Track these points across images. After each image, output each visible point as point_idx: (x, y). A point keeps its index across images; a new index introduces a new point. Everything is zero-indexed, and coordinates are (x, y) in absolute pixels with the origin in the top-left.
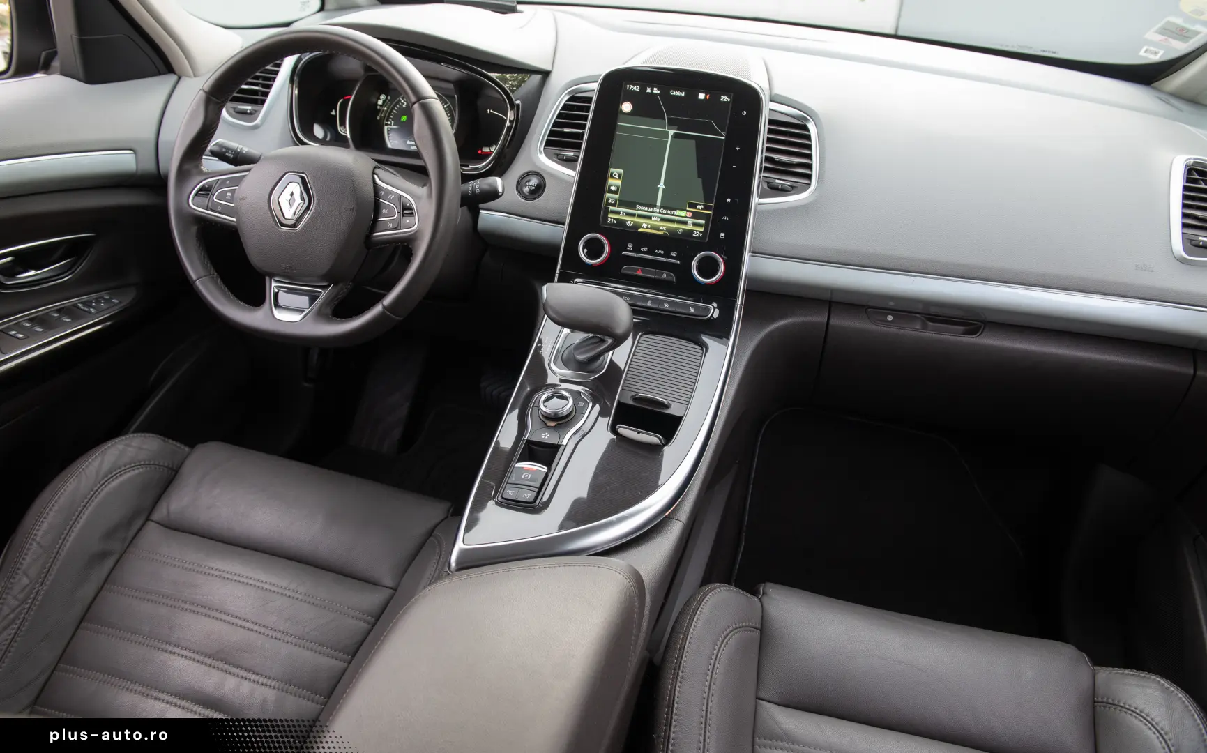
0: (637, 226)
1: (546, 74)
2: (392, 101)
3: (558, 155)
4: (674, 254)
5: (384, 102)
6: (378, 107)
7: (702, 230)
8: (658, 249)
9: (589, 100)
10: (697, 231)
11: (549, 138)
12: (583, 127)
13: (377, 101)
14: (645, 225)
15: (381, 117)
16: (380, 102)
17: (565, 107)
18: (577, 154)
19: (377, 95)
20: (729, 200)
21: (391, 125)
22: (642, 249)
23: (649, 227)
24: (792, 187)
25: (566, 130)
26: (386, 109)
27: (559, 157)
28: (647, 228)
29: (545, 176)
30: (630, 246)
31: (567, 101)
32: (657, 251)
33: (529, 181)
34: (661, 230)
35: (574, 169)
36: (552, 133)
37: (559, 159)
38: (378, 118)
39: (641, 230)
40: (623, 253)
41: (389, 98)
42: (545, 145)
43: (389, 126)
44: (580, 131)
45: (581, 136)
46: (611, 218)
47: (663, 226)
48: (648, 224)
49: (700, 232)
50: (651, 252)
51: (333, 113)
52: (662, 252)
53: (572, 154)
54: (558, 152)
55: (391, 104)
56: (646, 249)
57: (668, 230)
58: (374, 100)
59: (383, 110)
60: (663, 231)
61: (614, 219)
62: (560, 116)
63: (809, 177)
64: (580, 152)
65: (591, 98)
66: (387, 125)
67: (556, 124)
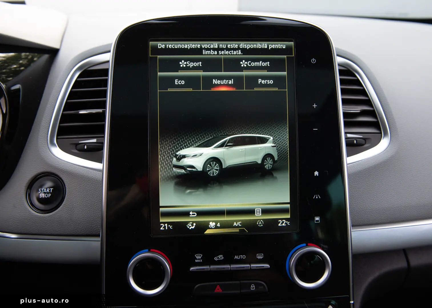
0: (202, 227)
1: (53, 53)
3: (77, 145)
4: (260, 257)
7: (288, 216)
8: (238, 255)
9: (105, 72)
10: (282, 219)
11: (61, 125)
12: (103, 105)
14: (212, 224)
17: (77, 84)
18: (100, 140)
20: (316, 173)
22: (216, 259)
23: (219, 225)
24: (364, 139)
25: (82, 112)
27: (79, 147)
28: (216, 227)
29: (61, 176)
30: (198, 257)
31: (78, 77)
32: (236, 257)
33: (41, 186)
34: (235, 227)
35: (100, 161)
36: (64, 118)
37: (79, 150)
39: (208, 232)
40: (191, 269)
42: (57, 136)
44: (100, 111)
45: (102, 116)
46: (164, 223)
47: (237, 221)
48: (216, 222)
49: (286, 219)
50: (229, 260)
52: (243, 257)
53: (94, 140)
54: (75, 141)
56: (221, 257)
57: (245, 224)
60: (238, 227)
61: (169, 223)
62: (72, 95)
63: (377, 125)
64: (104, 137)
65: (107, 70)
67: (68, 106)
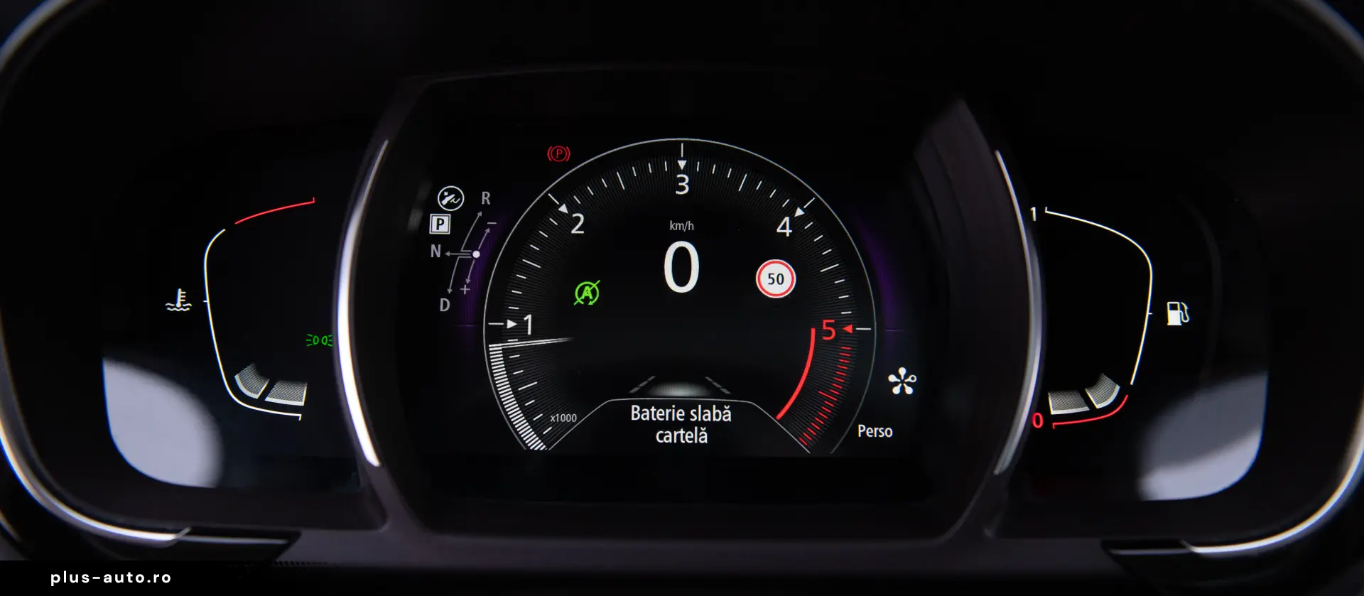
2: (503, 210)
5: (458, 222)
6: (436, 251)
13: (425, 223)
15: (456, 297)
16: (440, 225)
19: (423, 194)
21: (519, 332)
26: (476, 254)
38: (445, 305)
41: (486, 197)
43: (513, 343)
51: (180, 303)
55: (499, 235)
58: (415, 219)
59: (465, 263)
66: (499, 335)
